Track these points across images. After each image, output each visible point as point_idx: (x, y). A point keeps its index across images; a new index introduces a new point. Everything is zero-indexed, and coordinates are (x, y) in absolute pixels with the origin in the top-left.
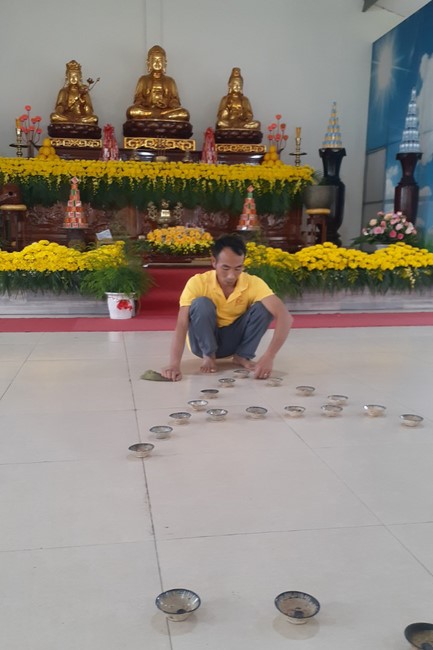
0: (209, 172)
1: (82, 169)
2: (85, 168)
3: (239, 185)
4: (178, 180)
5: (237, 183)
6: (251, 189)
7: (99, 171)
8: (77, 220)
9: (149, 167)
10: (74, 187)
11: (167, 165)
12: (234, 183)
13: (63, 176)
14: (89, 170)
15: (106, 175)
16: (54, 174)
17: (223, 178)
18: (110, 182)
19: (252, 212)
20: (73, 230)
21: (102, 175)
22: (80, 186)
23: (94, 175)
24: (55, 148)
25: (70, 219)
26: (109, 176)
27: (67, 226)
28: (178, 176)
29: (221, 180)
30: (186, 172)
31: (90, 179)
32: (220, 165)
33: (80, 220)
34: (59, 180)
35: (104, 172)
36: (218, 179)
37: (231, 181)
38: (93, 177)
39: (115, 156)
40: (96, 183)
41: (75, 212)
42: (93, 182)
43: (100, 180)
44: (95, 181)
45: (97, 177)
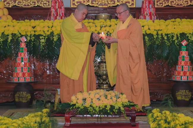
0: (146, 28)
1: (30, 29)
2: (34, 27)
3: (175, 38)
5: (173, 37)
6: (184, 43)
7: (46, 29)
8: (24, 74)
9: (91, 24)
10: (23, 45)
11: (108, 22)
12: (170, 37)
13: (14, 35)
14: (37, 29)
15: (52, 33)
16: (6, 33)
17: (160, 33)
19: (186, 63)
20: (19, 84)
21: (49, 33)
22: (28, 44)
23: (42, 33)
24: (8, 9)
25: (18, 74)
26: (55, 34)
27: (15, 80)
29: (157, 34)
31: (38, 37)
32: (157, 21)
33: (26, 75)
34: (10, 38)
35: (50, 31)
36: (155, 33)
37: (167, 35)
38: (40, 35)
39: (61, 15)
40: (43, 41)
41: (22, 68)
42: (40, 39)
43: (47, 37)
44: (42, 39)
45: (44, 35)
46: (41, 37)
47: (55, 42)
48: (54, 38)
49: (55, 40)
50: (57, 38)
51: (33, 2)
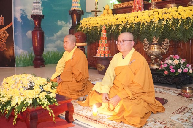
4: (176, 21)
8: (104, 52)
10: (104, 31)
14: (119, 20)
15: (127, 22)
18: (129, 26)
21: (125, 23)
26: (129, 23)
27: (98, 55)
28: (175, 17)
30: (182, 13)
38: (120, 24)
39: (138, 9)
40: (120, 28)
41: (104, 47)
42: (119, 27)
43: (124, 26)
44: (121, 27)
45: (122, 24)
46: (120, 26)
47: (128, 29)
48: (127, 26)
49: (128, 28)
50: (130, 26)
51: (130, 3)
